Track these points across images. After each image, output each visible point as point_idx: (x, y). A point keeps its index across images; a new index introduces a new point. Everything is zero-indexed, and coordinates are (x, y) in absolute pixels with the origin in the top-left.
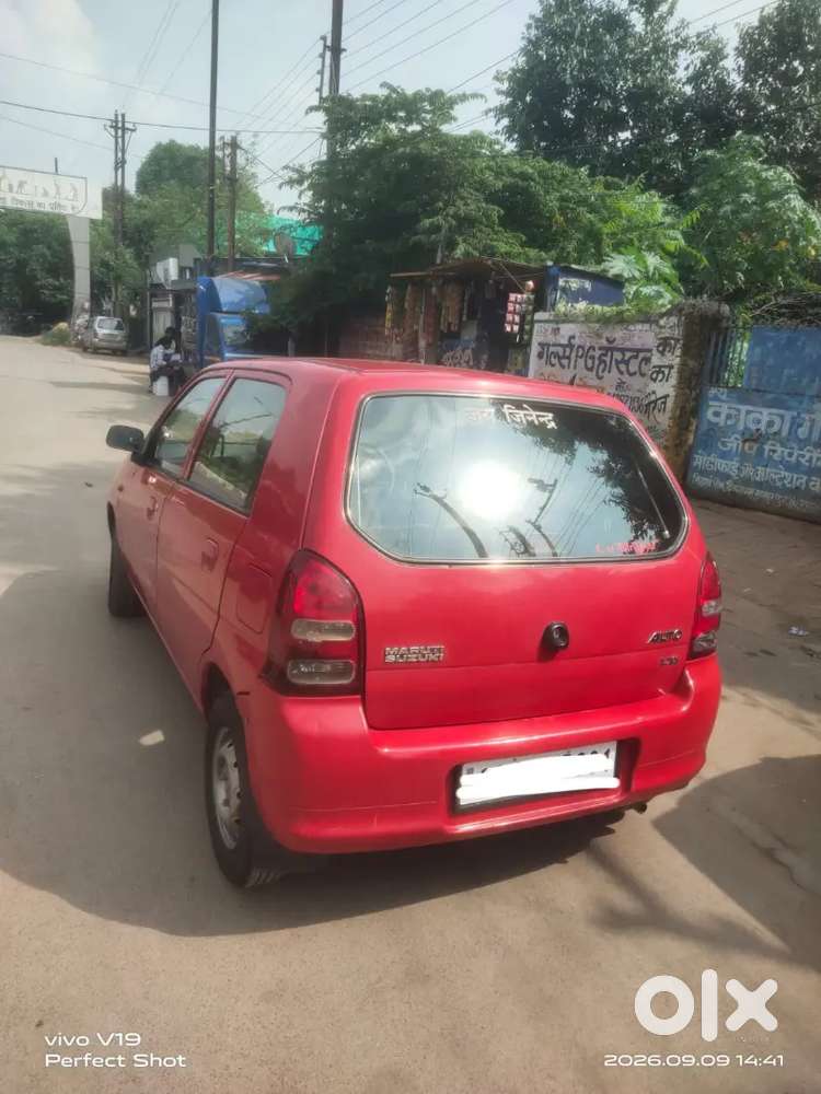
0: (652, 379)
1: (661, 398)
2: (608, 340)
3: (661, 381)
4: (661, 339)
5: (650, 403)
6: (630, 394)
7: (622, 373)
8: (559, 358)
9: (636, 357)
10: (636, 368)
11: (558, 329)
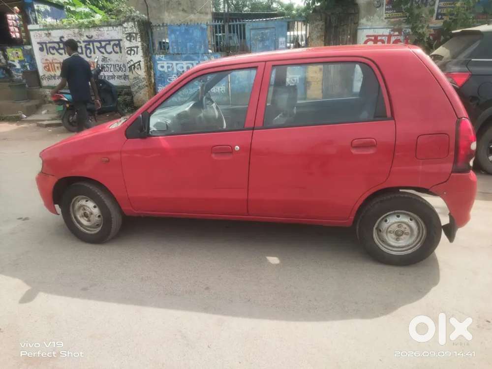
0: (128, 54)
1: (136, 63)
2: (87, 36)
3: (134, 54)
4: (127, 34)
5: (131, 66)
6: (112, 63)
7: (103, 53)
8: (57, 50)
9: (109, 44)
10: (112, 50)
11: (50, 34)
